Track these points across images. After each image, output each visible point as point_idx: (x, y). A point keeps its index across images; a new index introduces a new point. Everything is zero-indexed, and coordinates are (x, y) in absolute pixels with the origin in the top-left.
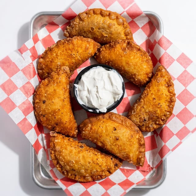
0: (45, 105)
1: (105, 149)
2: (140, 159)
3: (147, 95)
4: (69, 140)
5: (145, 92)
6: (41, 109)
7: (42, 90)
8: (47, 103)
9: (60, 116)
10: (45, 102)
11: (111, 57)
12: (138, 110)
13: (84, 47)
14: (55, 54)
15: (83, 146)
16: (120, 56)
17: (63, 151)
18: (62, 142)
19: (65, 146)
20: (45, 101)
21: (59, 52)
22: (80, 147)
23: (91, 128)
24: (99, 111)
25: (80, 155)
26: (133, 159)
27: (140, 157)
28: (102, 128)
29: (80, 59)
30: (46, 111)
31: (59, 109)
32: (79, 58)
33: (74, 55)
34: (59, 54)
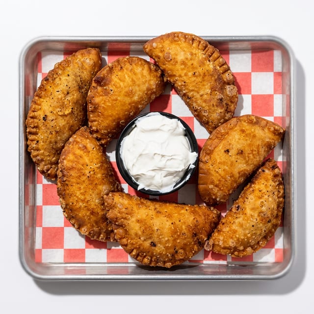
0: (159, 245)
1: (249, 174)
2: (275, 130)
3: (185, 82)
4: (223, 224)
5: (180, 84)
6: (164, 253)
7: (132, 242)
8: (156, 240)
9: (183, 226)
10: (154, 244)
11: (111, 116)
12: (204, 105)
13: (82, 153)
14: (81, 204)
15: (237, 206)
16: (115, 102)
17: (237, 236)
18: (224, 235)
19: (231, 231)
20: (152, 242)
21: (79, 197)
22: (237, 210)
23: (217, 186)
24: (193, 164)
25: (249, 213)
26: (273, 139)
27: (272, 129)
28: (220, 170)
29: (99, 165)
30: (168, 246)
31: (172, 223)
32: (97, 166)
33: (90, 172)
34: (83, 197)
